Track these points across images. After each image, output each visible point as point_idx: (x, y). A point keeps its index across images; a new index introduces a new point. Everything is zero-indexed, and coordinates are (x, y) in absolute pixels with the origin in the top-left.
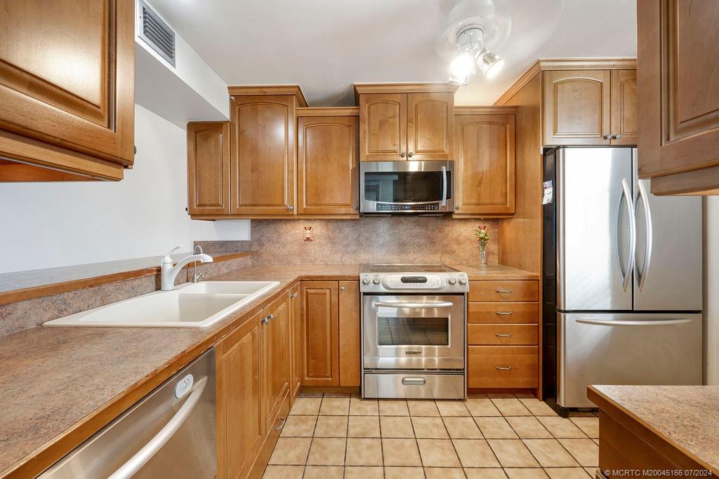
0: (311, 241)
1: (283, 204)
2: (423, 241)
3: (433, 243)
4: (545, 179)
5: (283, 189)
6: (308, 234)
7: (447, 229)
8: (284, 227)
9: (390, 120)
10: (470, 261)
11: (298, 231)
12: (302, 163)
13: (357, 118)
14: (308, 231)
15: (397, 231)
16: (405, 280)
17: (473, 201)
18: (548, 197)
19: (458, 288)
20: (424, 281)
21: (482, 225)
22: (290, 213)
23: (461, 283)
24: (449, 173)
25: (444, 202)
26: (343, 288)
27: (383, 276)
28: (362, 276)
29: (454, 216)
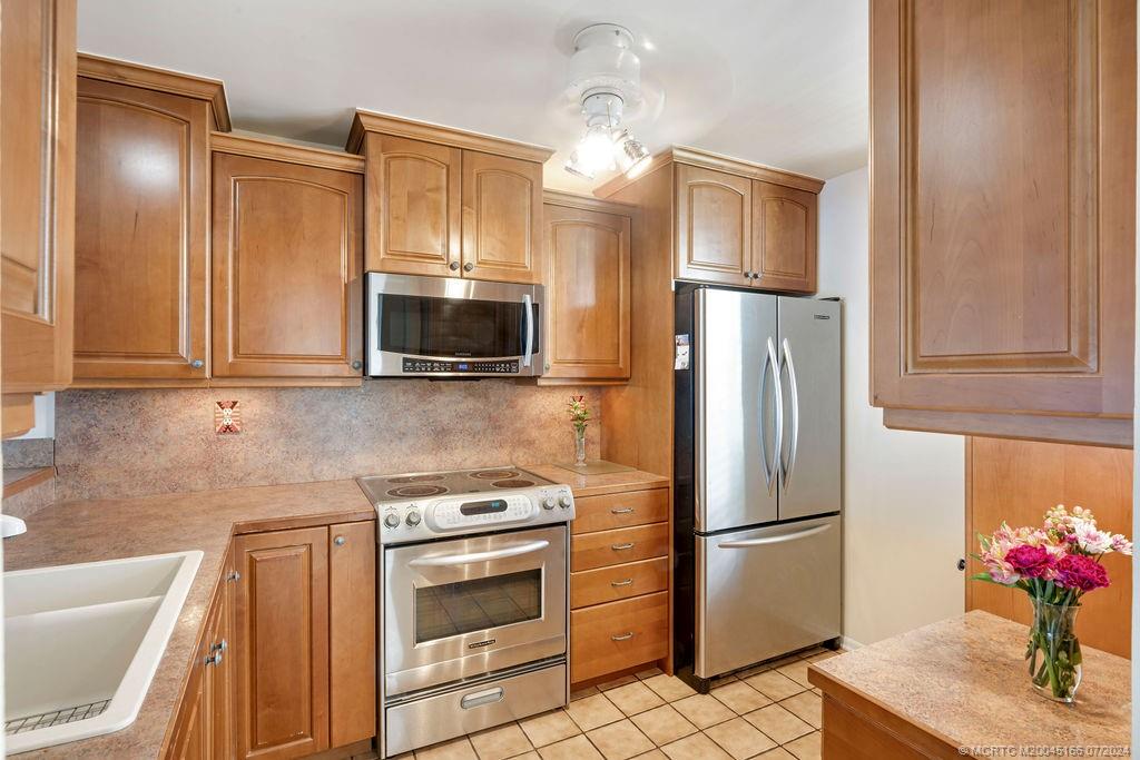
0: (237, 432)
1: (175, 355)
2: (479, 425)
3: (497, 428)
4: (678, 331)
5: (175, 319)
6: (228, 417)
7: (521, 402)
8: (160, 402)
9: (428, 194)
10: (559, 456)
11: (200, 412)
12: (224, 261)
13: (361, 177)
14: (228, 411)
15: (430, 407)
16: (468, 510)
17: (570, 357)
18: (682, 361)
19: (558, 515)
20: (502, 506)
21: (577, 394)
22: (194, 374)
23: (562, 505)
24: (535, 307)
25: (527, 360)
26: (340, 540)
27: (423, 505)
28: (384, 510)
29: (541, 382)
